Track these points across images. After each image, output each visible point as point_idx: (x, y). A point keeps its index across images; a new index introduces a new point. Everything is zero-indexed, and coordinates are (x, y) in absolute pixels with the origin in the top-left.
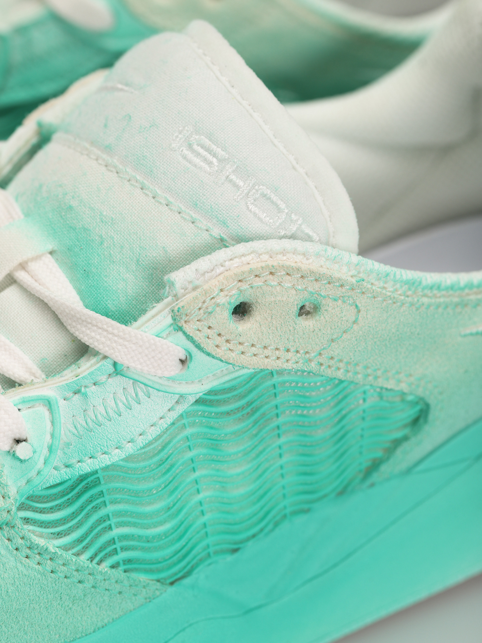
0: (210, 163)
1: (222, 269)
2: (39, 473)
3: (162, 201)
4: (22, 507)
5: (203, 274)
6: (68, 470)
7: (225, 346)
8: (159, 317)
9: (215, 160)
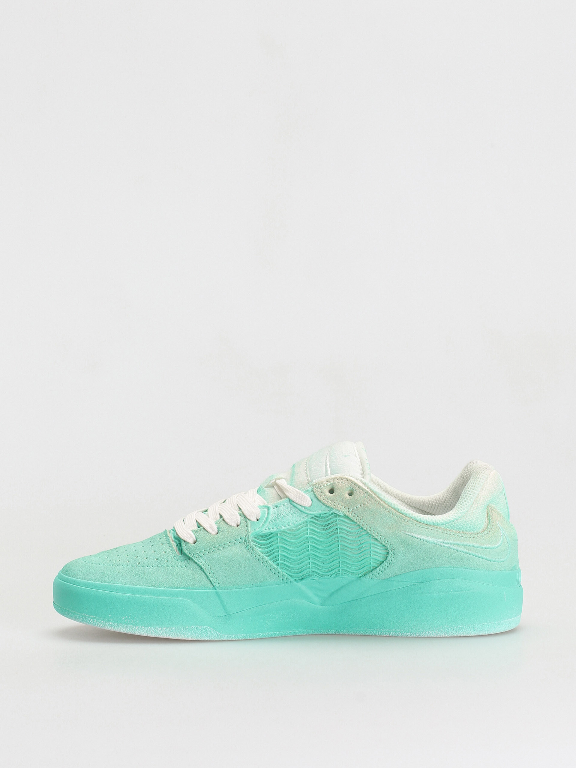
2: (259, 528)
6: (269, 530)
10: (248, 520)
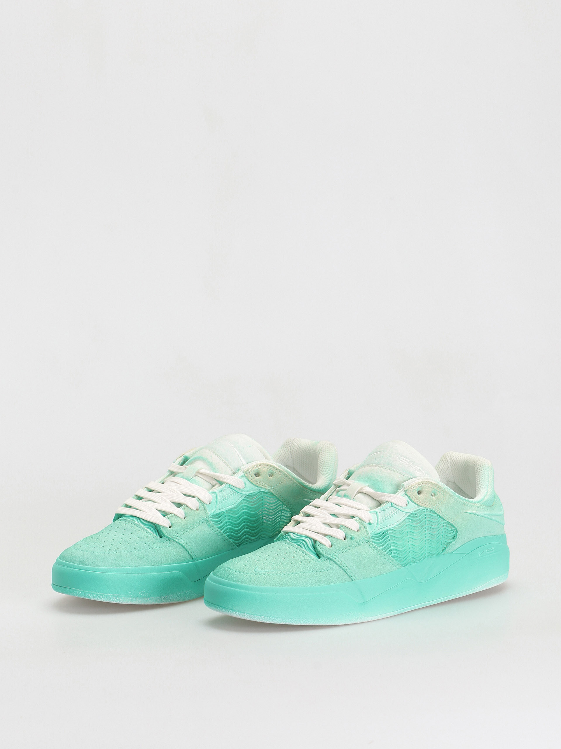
0: (406, 463)
1: (414, 482)
2: (375, 530)
3: (395, 471)
4: (372, 538)
5: (410, 483)
6: (381, 529)
7: (416, 500)
8: (401, 493)
9: (407, 462)
10: (204, 504)
